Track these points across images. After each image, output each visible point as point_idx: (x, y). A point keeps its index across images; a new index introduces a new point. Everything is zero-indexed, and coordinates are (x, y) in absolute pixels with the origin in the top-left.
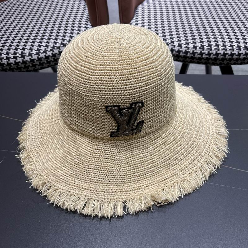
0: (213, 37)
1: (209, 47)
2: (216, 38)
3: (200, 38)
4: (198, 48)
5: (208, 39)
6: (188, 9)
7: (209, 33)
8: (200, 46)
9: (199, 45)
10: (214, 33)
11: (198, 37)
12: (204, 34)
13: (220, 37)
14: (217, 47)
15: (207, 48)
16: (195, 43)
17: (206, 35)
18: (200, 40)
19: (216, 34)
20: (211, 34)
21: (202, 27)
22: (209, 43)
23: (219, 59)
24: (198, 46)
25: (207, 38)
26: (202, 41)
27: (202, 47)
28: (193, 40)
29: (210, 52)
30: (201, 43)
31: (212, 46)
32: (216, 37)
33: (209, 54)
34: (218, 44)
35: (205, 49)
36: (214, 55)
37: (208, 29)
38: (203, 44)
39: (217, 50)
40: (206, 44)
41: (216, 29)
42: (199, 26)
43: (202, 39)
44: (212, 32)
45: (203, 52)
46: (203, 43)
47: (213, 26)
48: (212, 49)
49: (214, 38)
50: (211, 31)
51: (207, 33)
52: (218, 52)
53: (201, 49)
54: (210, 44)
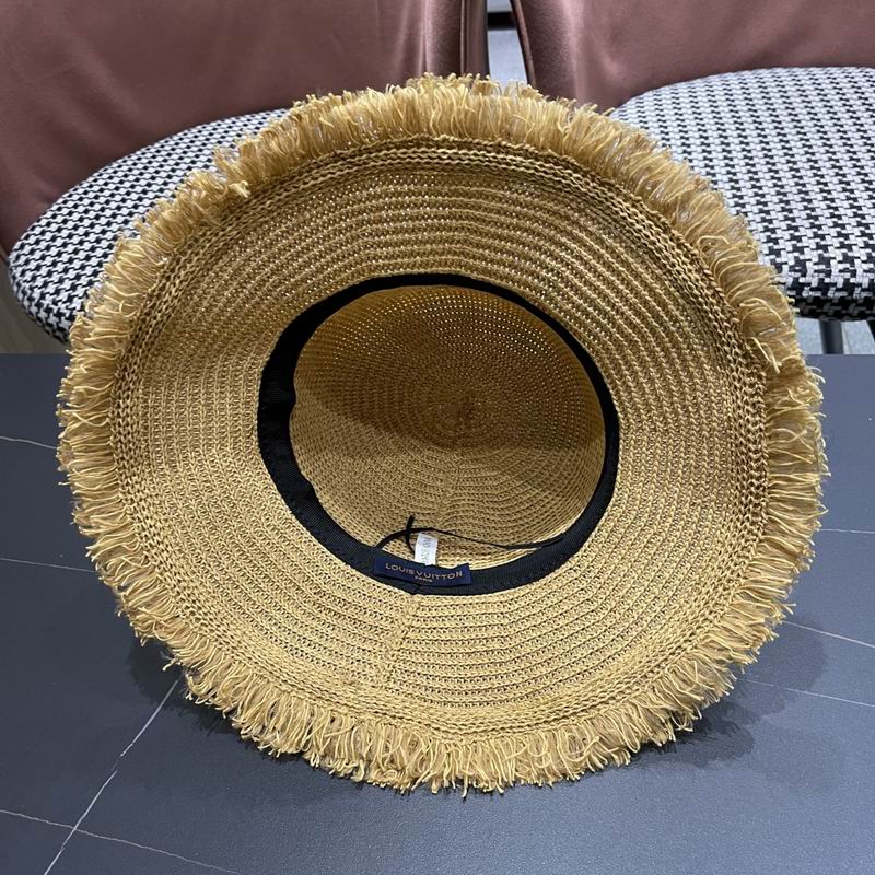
0: (834, 232)
1: (822, 267)
2: (846, 237)
3: (793, 237)
4: (786, 268)
5: (818, 240)
6: (753, 138)
7: (822, 221)
8: (792, 262)
9: (788, 258)
10: (839, 217)
11: (787, 235)
12: (807, 223)
13: (857, 231)
14: (848, 265)
15: (816, 267)
16: (778, 253)
17: (813, 226)
18: (794, 242)
19: (845, 220)
20: (830, 222)
21: (798, 198)
22: (821, 252)
23: (855, 301)
24: (786, 263)
25: (816, 235)
26: (799, 245)
27: (800, 266)
28: (771, 244)
29: (827, 280)
30: (797, 254)
31: (833, 262)
32: (844, 232)
33: (823, 287)
34: (850, 254)
35: (810, 272)
36: (838, 290)
37: (819, 205)
38: (802, 257)
39: (847, 275)
40: (811, 255)
41: (846, 204)
42: (790, 197)
43: (799, 239)
44: (832, 216)
45: (802, 280)
46: (802, 253)
47: (834, 195)
48: (831, 271)
49: (839, 235)
50: (827, 213)
51: (816, 218)
52: (852, 280)
53: (796, 271)
54: (826, 255)
